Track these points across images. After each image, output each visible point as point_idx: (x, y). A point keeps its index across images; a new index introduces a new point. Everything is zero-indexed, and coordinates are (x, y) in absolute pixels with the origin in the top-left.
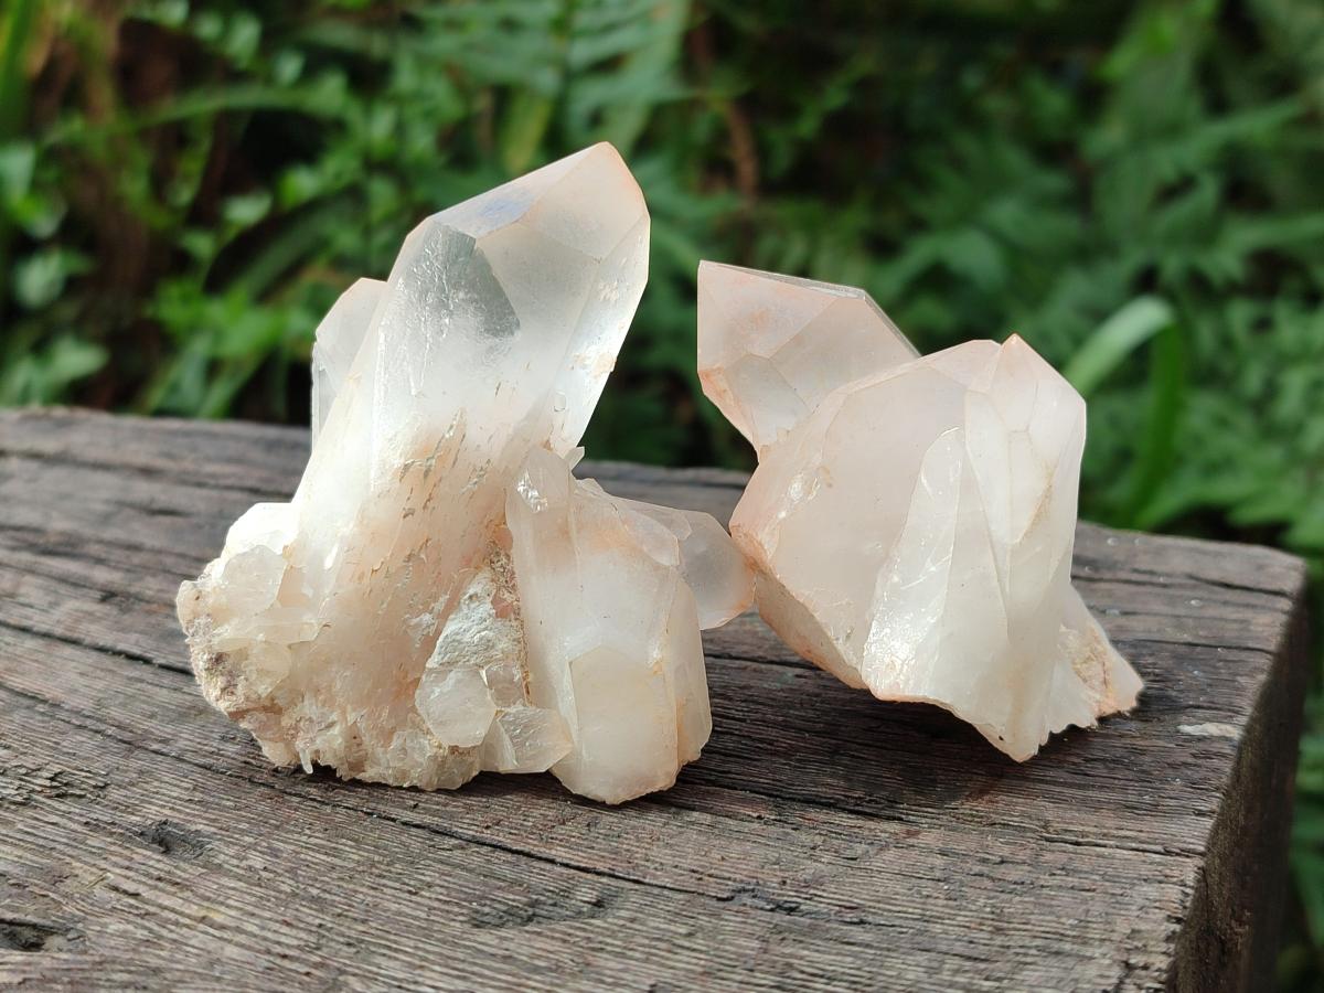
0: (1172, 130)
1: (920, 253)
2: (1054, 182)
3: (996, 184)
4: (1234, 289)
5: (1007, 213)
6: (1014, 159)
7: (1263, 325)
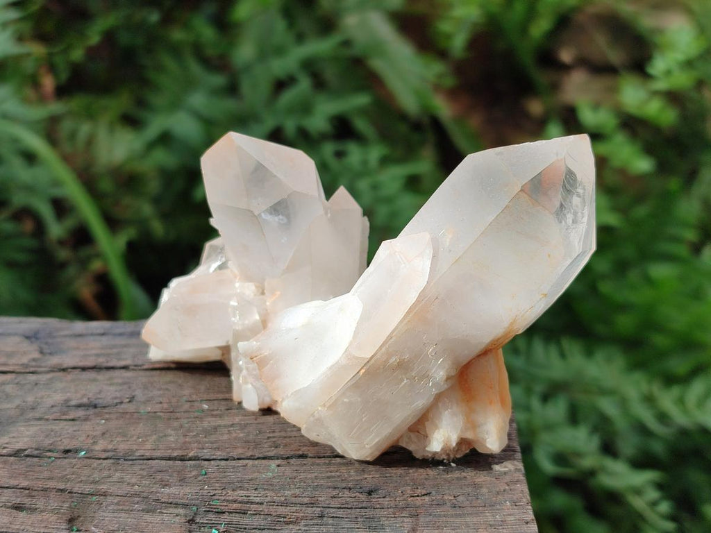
0: (280, 51)
1: (156, 125)
2: (218, 80)
3: (189, 84)
4: (324, 137)
5: (198, 100)
6: (195, 68)
7: (340, 155)
